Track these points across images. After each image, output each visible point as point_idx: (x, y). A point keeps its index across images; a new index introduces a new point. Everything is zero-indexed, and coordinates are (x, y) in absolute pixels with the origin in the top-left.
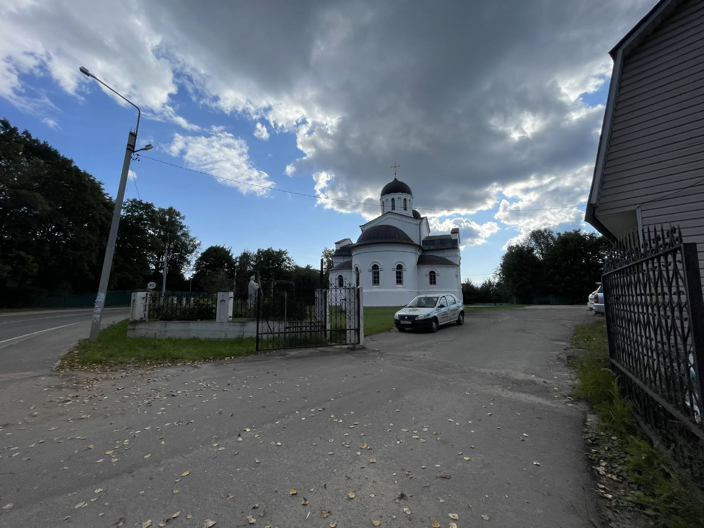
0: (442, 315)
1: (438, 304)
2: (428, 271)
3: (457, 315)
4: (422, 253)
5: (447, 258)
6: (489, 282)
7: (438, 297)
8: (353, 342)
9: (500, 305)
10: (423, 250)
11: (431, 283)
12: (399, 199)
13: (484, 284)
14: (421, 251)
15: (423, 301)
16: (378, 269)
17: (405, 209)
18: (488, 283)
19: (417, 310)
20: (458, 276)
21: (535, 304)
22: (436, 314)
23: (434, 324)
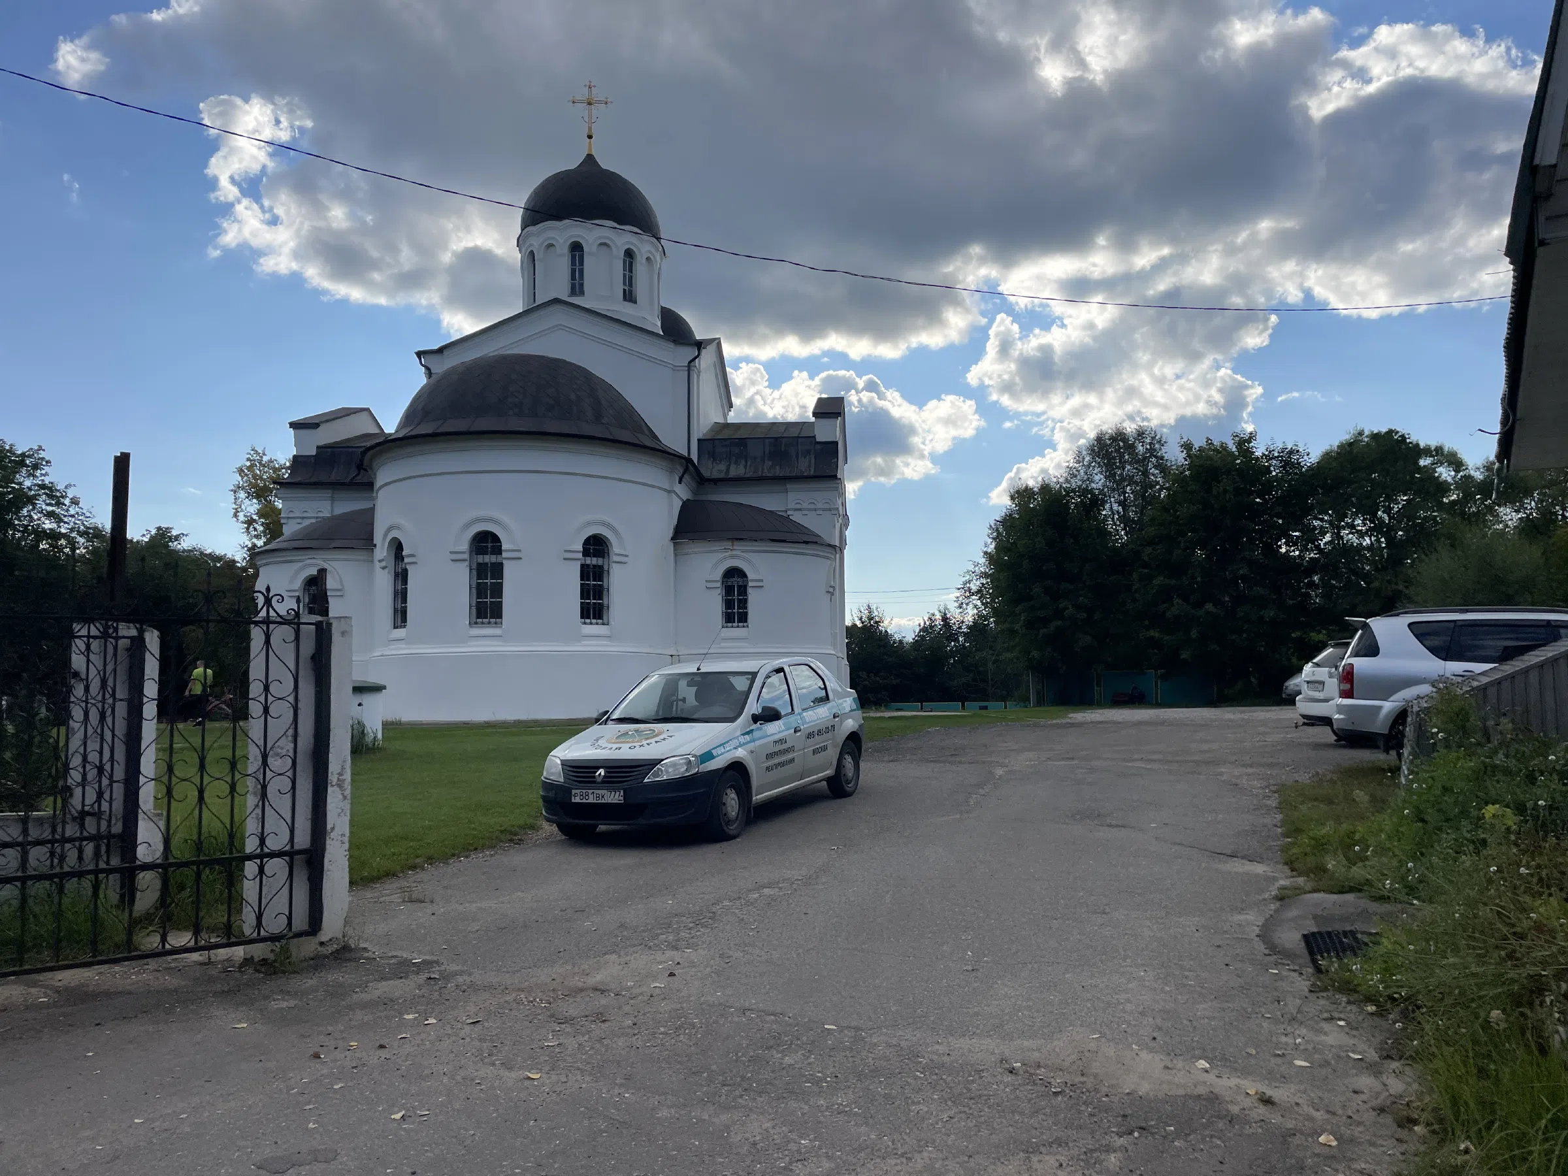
0: (770, 756)
1: (753, 707)
2: (716, 566)
3: (832, 754)
4: (694, 493)
5: (796, 517)
6: (945, 619)
7: (754, 675)
8: (274, 924)
9: (982, 708)
10: (701, 481)
11: (729, 618)
12: (604, 248)
13: (924, 629)
14: (694, 485)
15: (688, 693)
16: (498, 550)
17: (629, 297)
18: (939, 622)
19: (654, 734)
20: (835, 591)
21: (1100, 704)
22: (740, 753)
23: (732, 801)
